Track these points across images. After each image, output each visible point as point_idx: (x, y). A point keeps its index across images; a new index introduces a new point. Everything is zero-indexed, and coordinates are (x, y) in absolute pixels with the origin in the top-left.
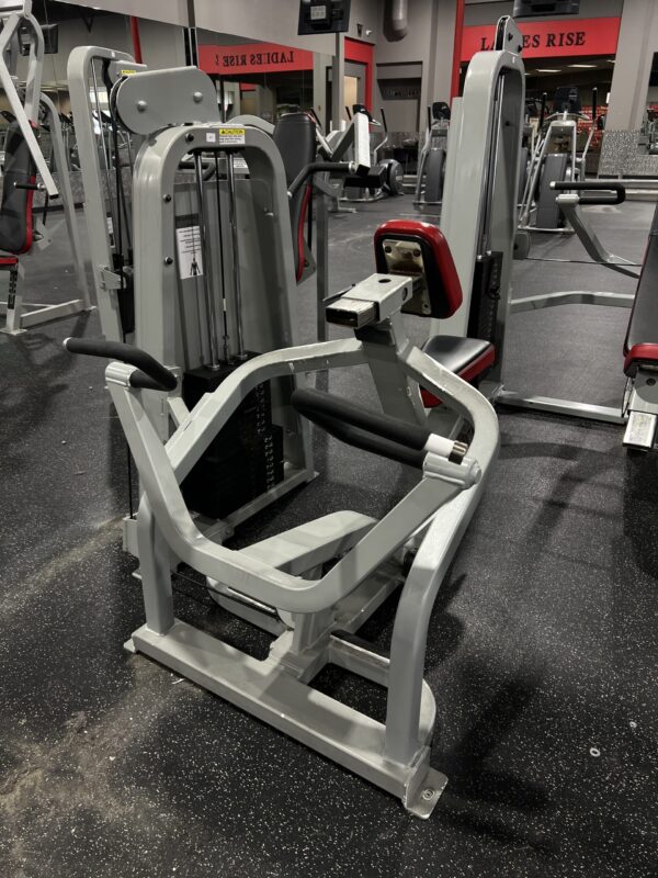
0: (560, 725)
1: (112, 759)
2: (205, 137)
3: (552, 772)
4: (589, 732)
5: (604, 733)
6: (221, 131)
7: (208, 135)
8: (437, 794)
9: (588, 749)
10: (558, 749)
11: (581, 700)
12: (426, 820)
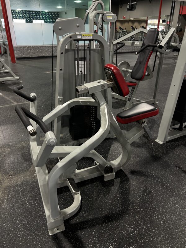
0: (109, 234)
1: (9, 184)
2: (77, 37)
3: (93, 245)
4: (116, 242)
5: (120, 245)
6: (83, 35)
7: (78, 36)
8: (59, 231)
9: (110, 246)
10: (101, 240)
11: (124, 232)
12: (50, 235)
